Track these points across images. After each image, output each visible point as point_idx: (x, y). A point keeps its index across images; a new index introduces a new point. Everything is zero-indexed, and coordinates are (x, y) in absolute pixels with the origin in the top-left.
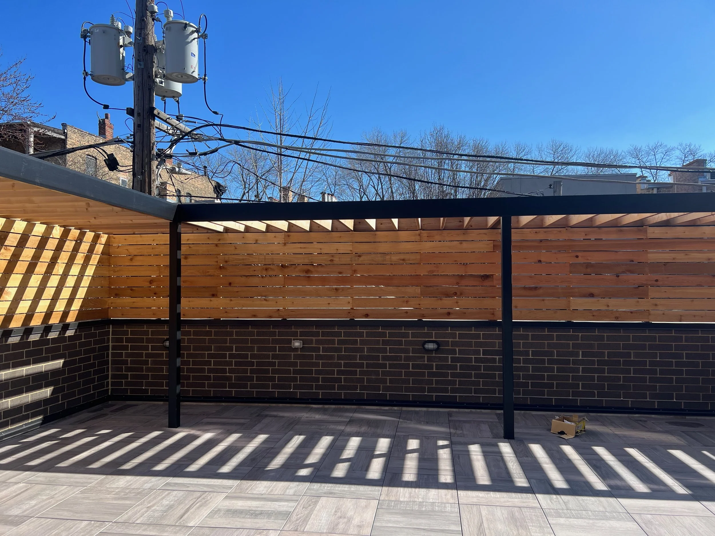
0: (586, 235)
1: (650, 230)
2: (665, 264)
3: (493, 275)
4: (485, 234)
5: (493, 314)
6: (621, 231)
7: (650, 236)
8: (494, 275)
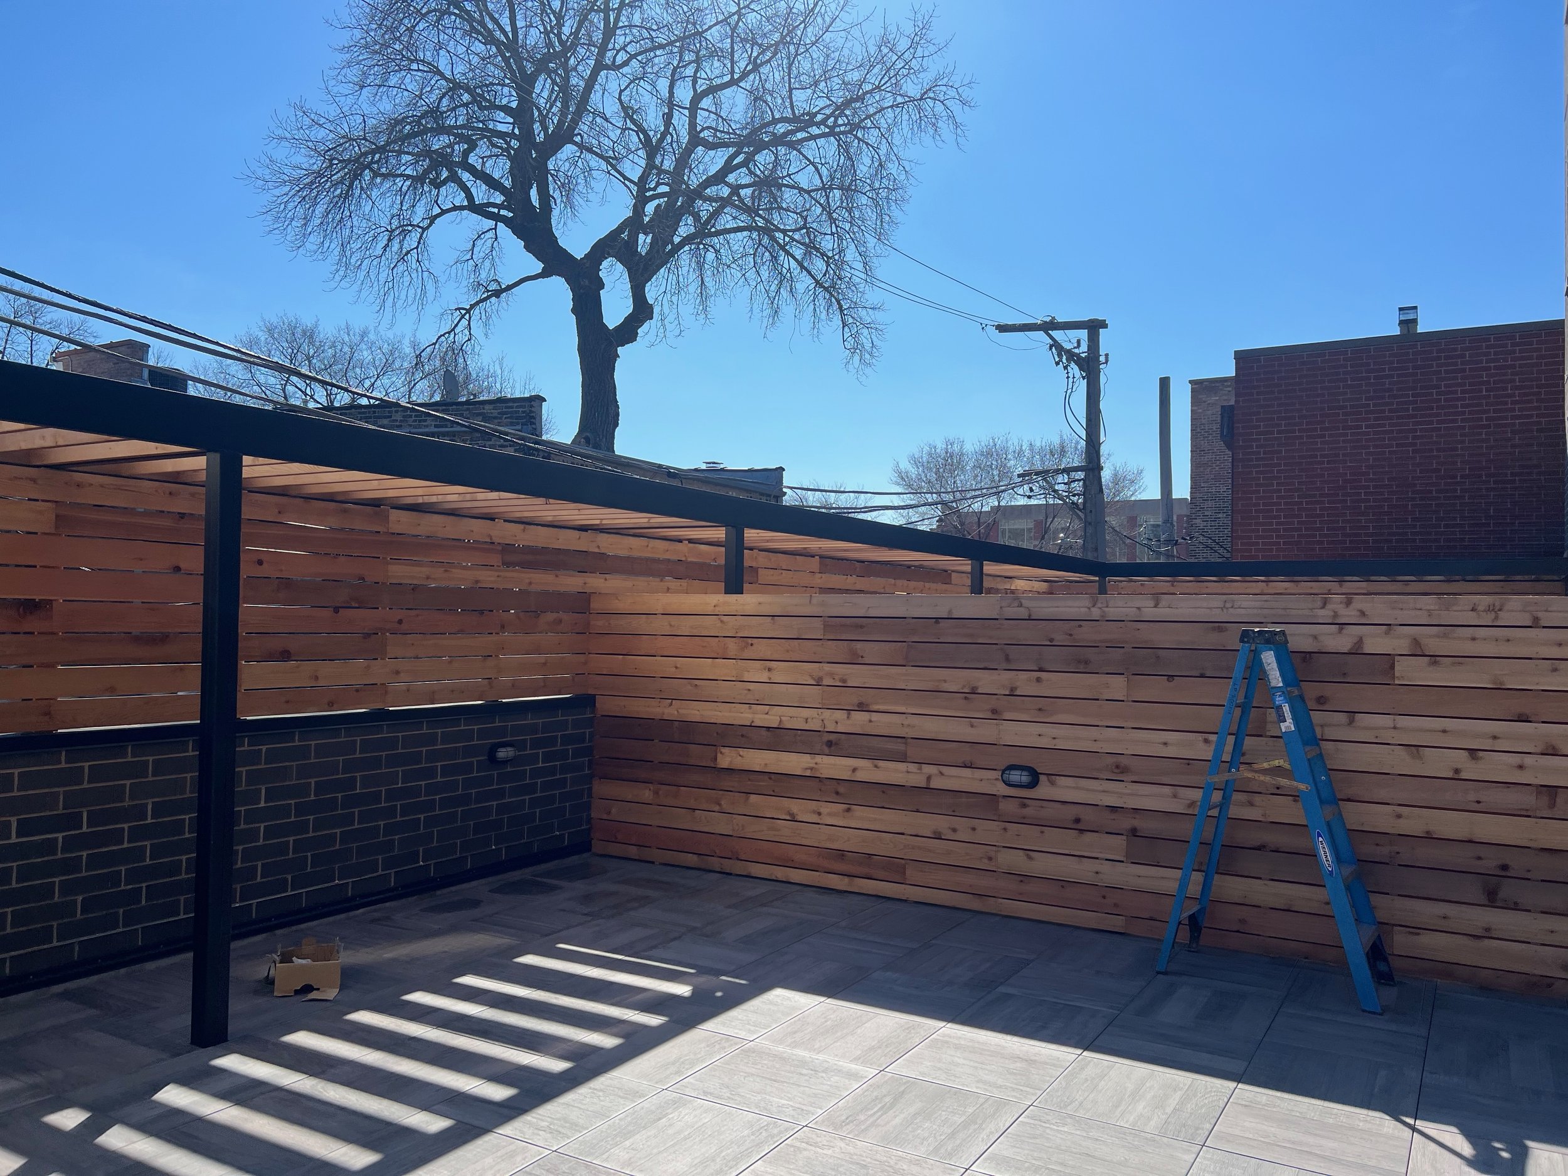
0: (279, 512)
1: (394, 514)
2: (415, 588)
3: (51, 600)
4: (34, 480)
5: (47, 713)
6: (345, 511)
7: (395, 528)
8: (55, 600)
